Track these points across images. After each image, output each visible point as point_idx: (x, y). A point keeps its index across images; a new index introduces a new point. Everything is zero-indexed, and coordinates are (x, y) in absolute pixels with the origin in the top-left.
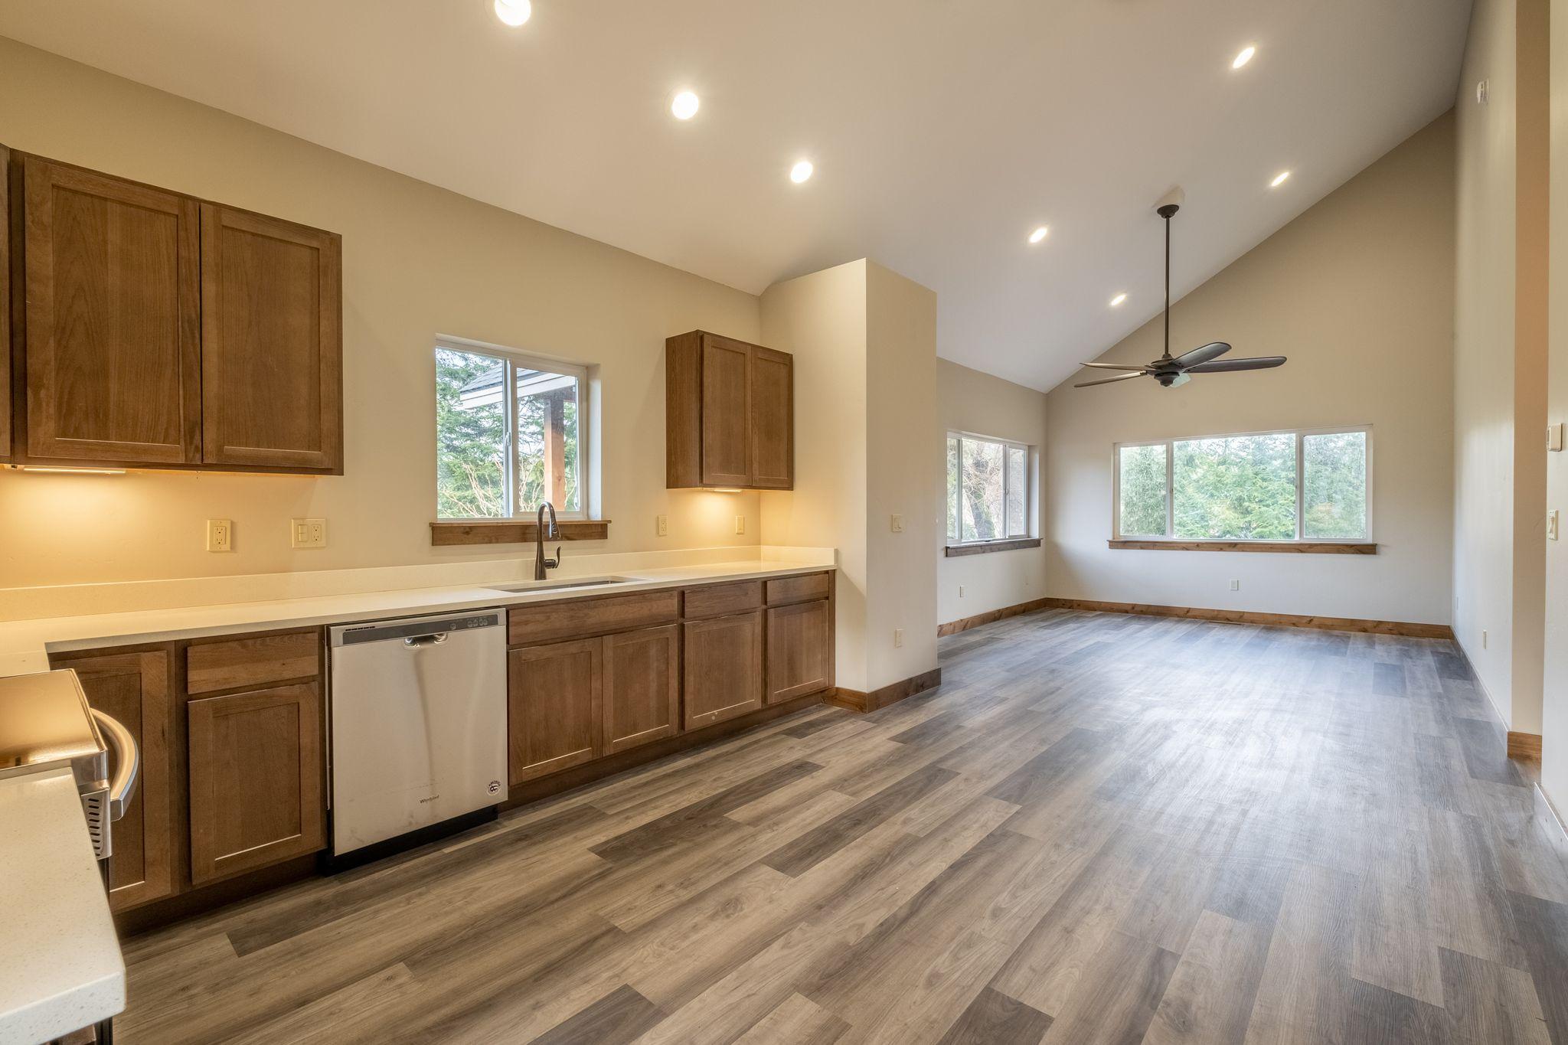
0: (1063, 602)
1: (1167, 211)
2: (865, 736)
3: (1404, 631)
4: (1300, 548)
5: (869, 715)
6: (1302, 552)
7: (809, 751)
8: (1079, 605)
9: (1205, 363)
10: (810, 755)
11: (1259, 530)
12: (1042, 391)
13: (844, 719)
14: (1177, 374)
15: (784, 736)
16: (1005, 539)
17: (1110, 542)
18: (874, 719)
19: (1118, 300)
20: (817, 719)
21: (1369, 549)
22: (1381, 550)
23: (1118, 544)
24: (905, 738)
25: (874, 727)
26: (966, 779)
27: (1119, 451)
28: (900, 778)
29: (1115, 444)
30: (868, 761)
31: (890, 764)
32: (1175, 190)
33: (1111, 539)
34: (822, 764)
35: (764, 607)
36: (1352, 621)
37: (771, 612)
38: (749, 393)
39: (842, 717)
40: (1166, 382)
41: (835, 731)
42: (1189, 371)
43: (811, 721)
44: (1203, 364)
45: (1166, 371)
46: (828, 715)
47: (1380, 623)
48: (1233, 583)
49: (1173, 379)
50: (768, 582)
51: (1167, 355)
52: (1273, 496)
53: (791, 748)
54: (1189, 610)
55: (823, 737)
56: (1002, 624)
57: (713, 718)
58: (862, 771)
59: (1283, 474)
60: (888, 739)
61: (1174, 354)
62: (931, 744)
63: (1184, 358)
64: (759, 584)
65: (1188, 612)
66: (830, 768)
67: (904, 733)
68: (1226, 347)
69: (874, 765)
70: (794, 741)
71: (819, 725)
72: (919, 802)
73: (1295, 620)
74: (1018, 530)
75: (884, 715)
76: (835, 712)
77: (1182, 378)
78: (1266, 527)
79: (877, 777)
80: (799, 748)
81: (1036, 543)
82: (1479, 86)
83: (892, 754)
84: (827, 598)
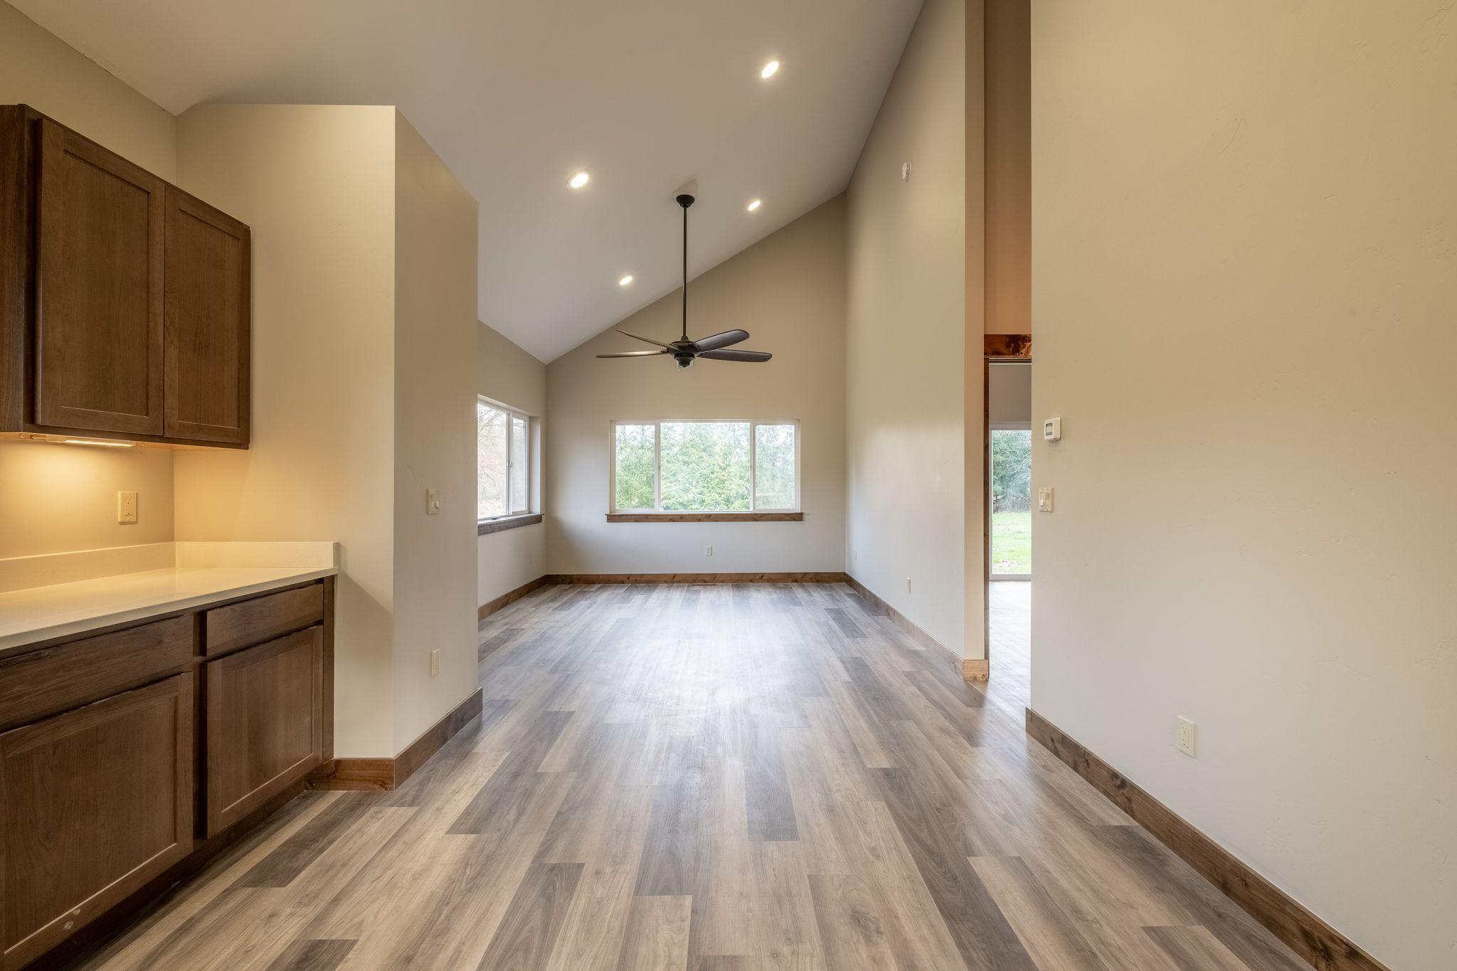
0: (564, 578)
1: (685, 201)
2: (407, 837)
3: (819, 579)
4: (755, 517)
5: (399, 792)
6: (756, 520)
7: (311, 912)
8: (579, 580)
9: (717, 350)
10: (320, 919)
11: (666, 501)
12: (544, 362)
13: (358, 811)
14: (693, 356)
15: (248, 891)
16: (509, 516)
17: (608, 515)
18: (408, 798)
19: (626, 281)
20: (307, 828)
21: (798, 517)
22: (805, 517)
23: (612, 518)
24: (472, 822)
25: (417, 814)
26: (597, 873)
27: (615, 428)
28: (501, 910)
29: (611, 421)
30: (433, 894)
31: (473, 886)
32: (693, 182)
33: (608, 513)
34: (350, 937)
35: (199, 659)
36: (789, 574)
37: (216, 669)
38: (158, 265)
39: (353, 810)
40: (684, 363)
41: (350, 844)
42: (701, 356)
43: (297, 836)
44: (715, 351)
45: (685, 352)
46: (325, 813)
47: (805, 574)
48: (708, 549)
49: (690, 361)
50: (209, 614)
51: (685, 337)
52: (674, 475)
53: (272, 916)
54: (675, 576)
55: (332, 866)
56: (512, 610)
57: (68, 926)
58: (431, 923)
59: (681, 458)
60: (448, 832)
61: (692, 338)
62: (517, 820)
63: (700, 343)
64: (190, 621)
65: (674, 577)
66: (369, 938)
67: (467, 812)
68: (744, 336)
69: (446, 899)
70: (275, 896)
71: (316, 840)
72: (554, 954)
73: (751, 577)
74: (520, 506)
75: (422, 785)
76: (337, 803)
77: (697, 361)
78: (670, 499)
79: (464, 925)
80: (288, 911)
81: (538, 519)
82: (905, 165)
83: (465, 863)
84: (320, 622)
